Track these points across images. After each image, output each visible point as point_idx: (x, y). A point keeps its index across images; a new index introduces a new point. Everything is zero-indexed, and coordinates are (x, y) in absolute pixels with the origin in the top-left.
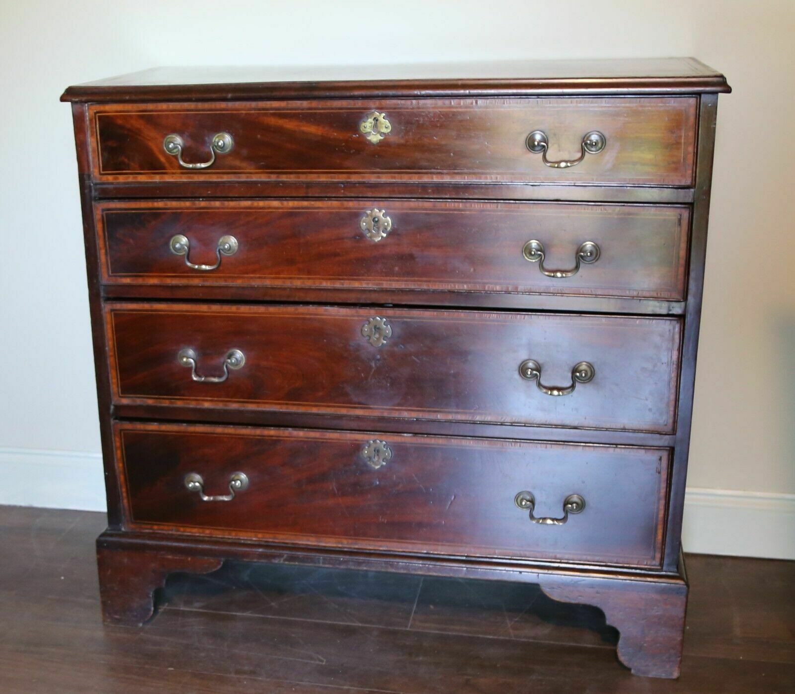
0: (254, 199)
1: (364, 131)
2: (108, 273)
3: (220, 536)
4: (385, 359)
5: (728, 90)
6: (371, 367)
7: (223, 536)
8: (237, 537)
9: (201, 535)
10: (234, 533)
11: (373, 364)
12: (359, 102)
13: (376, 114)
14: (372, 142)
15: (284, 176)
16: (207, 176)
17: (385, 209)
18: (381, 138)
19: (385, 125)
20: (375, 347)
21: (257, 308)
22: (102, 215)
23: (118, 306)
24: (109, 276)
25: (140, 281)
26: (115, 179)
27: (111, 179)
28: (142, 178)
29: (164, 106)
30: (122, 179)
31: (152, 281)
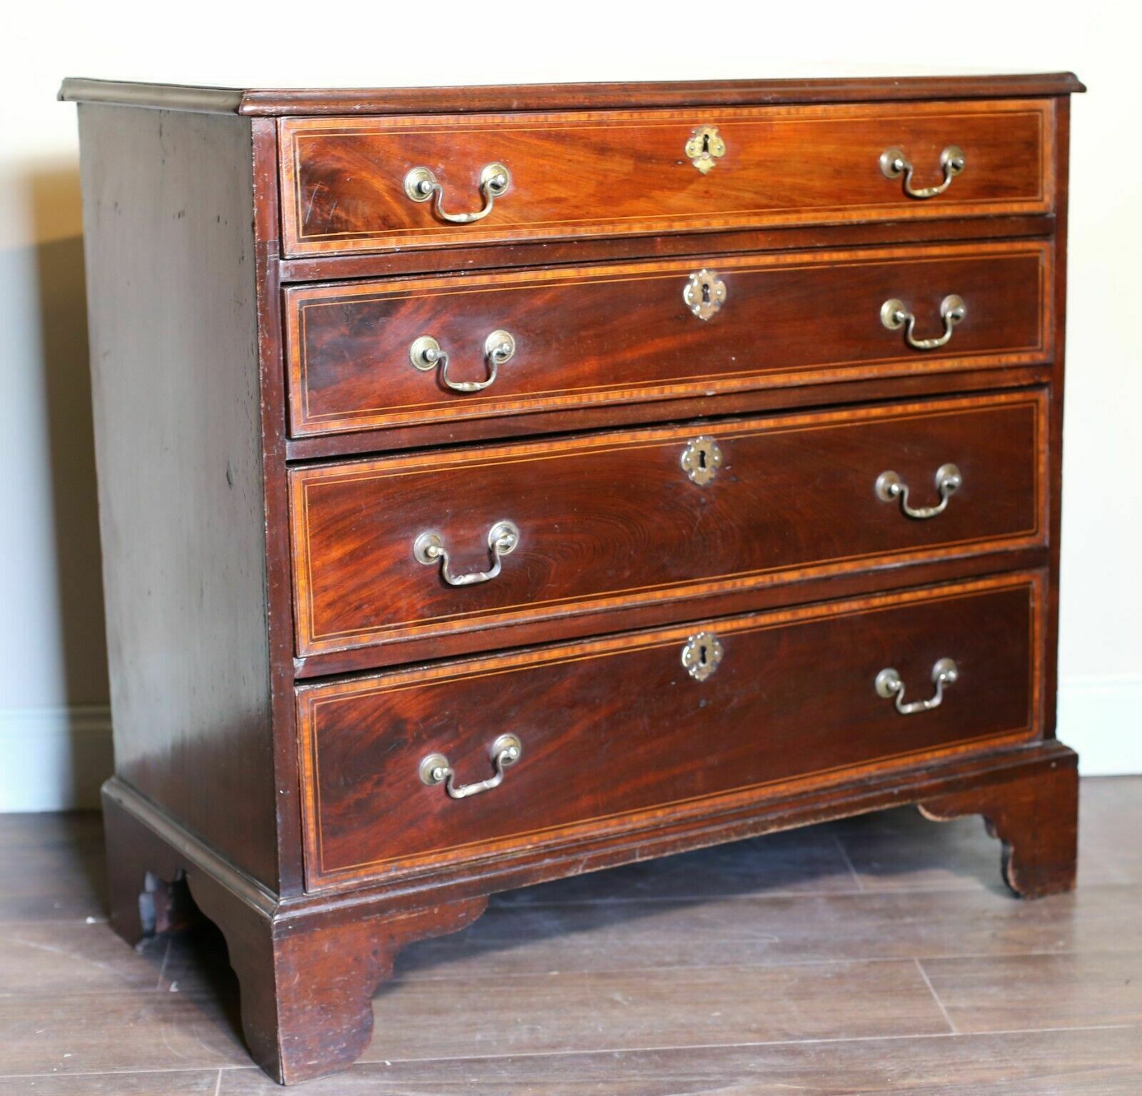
0: (540, 267)
1: (692, 155)
2: (304, 415)
3: (474, 858)
4: (712, 502)
5: (1082, 89)
6: (695, 518)
7: (478, 857)
8: (500, 852)
9: (445, 864)
10: (494, 847)
11: (698, 513)
12: (685, 113)
13: (707, 131)
14: (701, 170)
15: (583, 229)
16: (471, 235)
17: (718, 270)
18: (713, 164)
19: (718, 146)
20: (699, 485)
21: (536, 448)
22: (300, 313)
23: (317, 474)
24: (306, 421)
25: (358, 424)
26: (324, 247)
27: (316, 247)
28: (371, 244)
29: (407, 121)
30: (335, 247)
31: (378, 422)
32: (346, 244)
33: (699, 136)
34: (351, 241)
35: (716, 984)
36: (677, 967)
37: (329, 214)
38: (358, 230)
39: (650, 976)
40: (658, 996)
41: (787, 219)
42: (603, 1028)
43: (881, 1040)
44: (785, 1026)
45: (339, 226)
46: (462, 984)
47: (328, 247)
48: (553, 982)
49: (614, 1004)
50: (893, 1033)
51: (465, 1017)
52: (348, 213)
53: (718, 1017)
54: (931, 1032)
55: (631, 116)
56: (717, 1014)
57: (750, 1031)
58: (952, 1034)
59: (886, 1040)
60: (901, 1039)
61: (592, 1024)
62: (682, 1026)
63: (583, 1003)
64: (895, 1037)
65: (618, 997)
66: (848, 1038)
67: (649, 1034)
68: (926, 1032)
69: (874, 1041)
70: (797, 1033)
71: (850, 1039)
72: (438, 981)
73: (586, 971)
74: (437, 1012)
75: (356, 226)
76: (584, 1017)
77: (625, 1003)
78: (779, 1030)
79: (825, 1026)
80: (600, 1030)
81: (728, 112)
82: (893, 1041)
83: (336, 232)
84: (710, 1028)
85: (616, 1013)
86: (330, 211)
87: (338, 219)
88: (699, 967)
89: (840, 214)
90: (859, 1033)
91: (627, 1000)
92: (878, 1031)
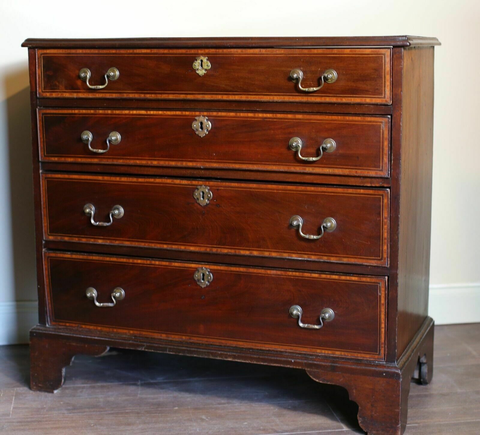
0: (131, 109)
1: (195, 68)
2: (44, 154)
4: (208, 214)
6: (199, 219)
11: (201, 217)
12: (192, 50)
13: (202, 58)
14: (199, 74)
16: (104, 94)
17: (207, 116)
18: (205, 72)
19: (208, 65)
20: (202, 206)
22: (42, 117)
23: (50, 176)
24: (45, 156)
25: (63, 160)
26: (51, 95)
27: (48, 95)
28: (67, 95)
29: (80, 51)
30: (54, 95)
31: (70, 160)
32: (59, 94)
33: (199, 60)
35: (244, 411)
36: (227, 405)
37: (53, 84)
38: (63, 90)
39: (216, 409)
40: (220, 417)
41: (241, 97)
42: (199, 430)
43: (315, 433)
44: (275, 428)
45: (56, 88)
46: (138, 413)
48: (176, 412)
49: (202, 420)
50: (319, 430)
51: (141, 426)
52: (59, 83)
53: (246, 424)
54: (335, 429)
55: (169, 51)
56: (246, 423)
57: (260, 430)
58: (343, 430)
59: (317, 433)
60: (323, 432)
61: (194, 428)
62: (232, 428)
63: (190, 420)
64: (321, 431)
65: (204, 417)
66: (301, 432)
67: (218, 432)
68: (333, 429)
69: (312, 433)
70: (280, 431)
71: (302, 433)
72: (127, 412)
73: (189, 407)
74: (129, 424)
75: (62, 88)
76: (191, 426)
77: (207, 419)
78: (272, 429)
79: (291, 427)
80: (198, 430)
81: (212, 51)
82: (320, 433)
83: (55, 90)
84: (244, 429)
85: (204, 423)
86: (53, 82)
87: (56, 85)
88: (236, 405)
89: (268, 97)
90: (305, 430)
91: (208, 418)
92: (313, 429)
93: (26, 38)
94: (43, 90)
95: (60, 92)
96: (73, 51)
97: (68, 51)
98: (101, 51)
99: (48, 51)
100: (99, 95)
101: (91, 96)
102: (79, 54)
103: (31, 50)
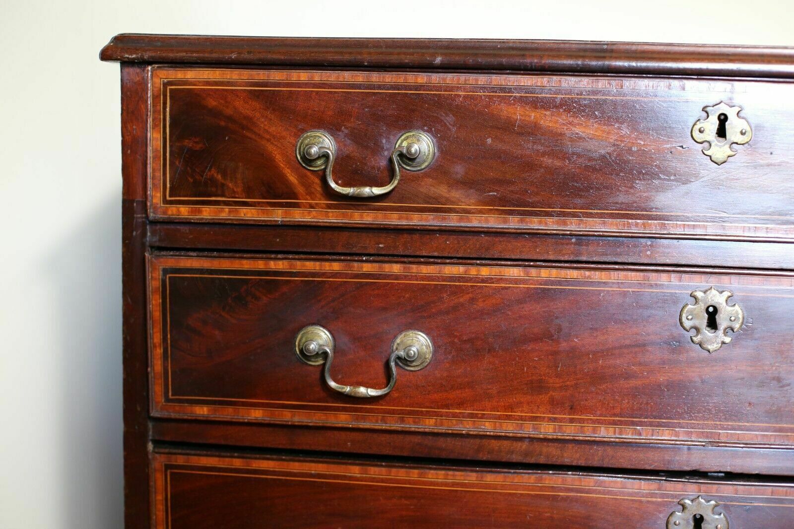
1: (699, 138)
2: (166, 394)
15: (536, 219)
16: (380, 214)
21: (461, 476)
22: (164, 282)
23: (181, 460)
24: (168, 400)
25: (227, 414)
26: (193, 212)
27: (184, 211)
28: (248, 214)
29: (303, 76)
30: (207, 213)
31: (257, 414)
32: (222, 211)
34: (227, 209)
37: (202, 176)
38: (237, 196)
45: (213, 189)
47: (200, 212)
52: (224, 175)
75: (234, 192)
83: (210, 196)
86: (204, 172)
87: (213, 181)
93: (116, 34)
94: (168, 198)
95: (226, 203)
96: (276, 75)
97: (261, 75)
98: (375, 77)
99: (191, 74)
100: (362, 216)
101: (334, 218)
102: (298, 85)
103: (132, 71)
